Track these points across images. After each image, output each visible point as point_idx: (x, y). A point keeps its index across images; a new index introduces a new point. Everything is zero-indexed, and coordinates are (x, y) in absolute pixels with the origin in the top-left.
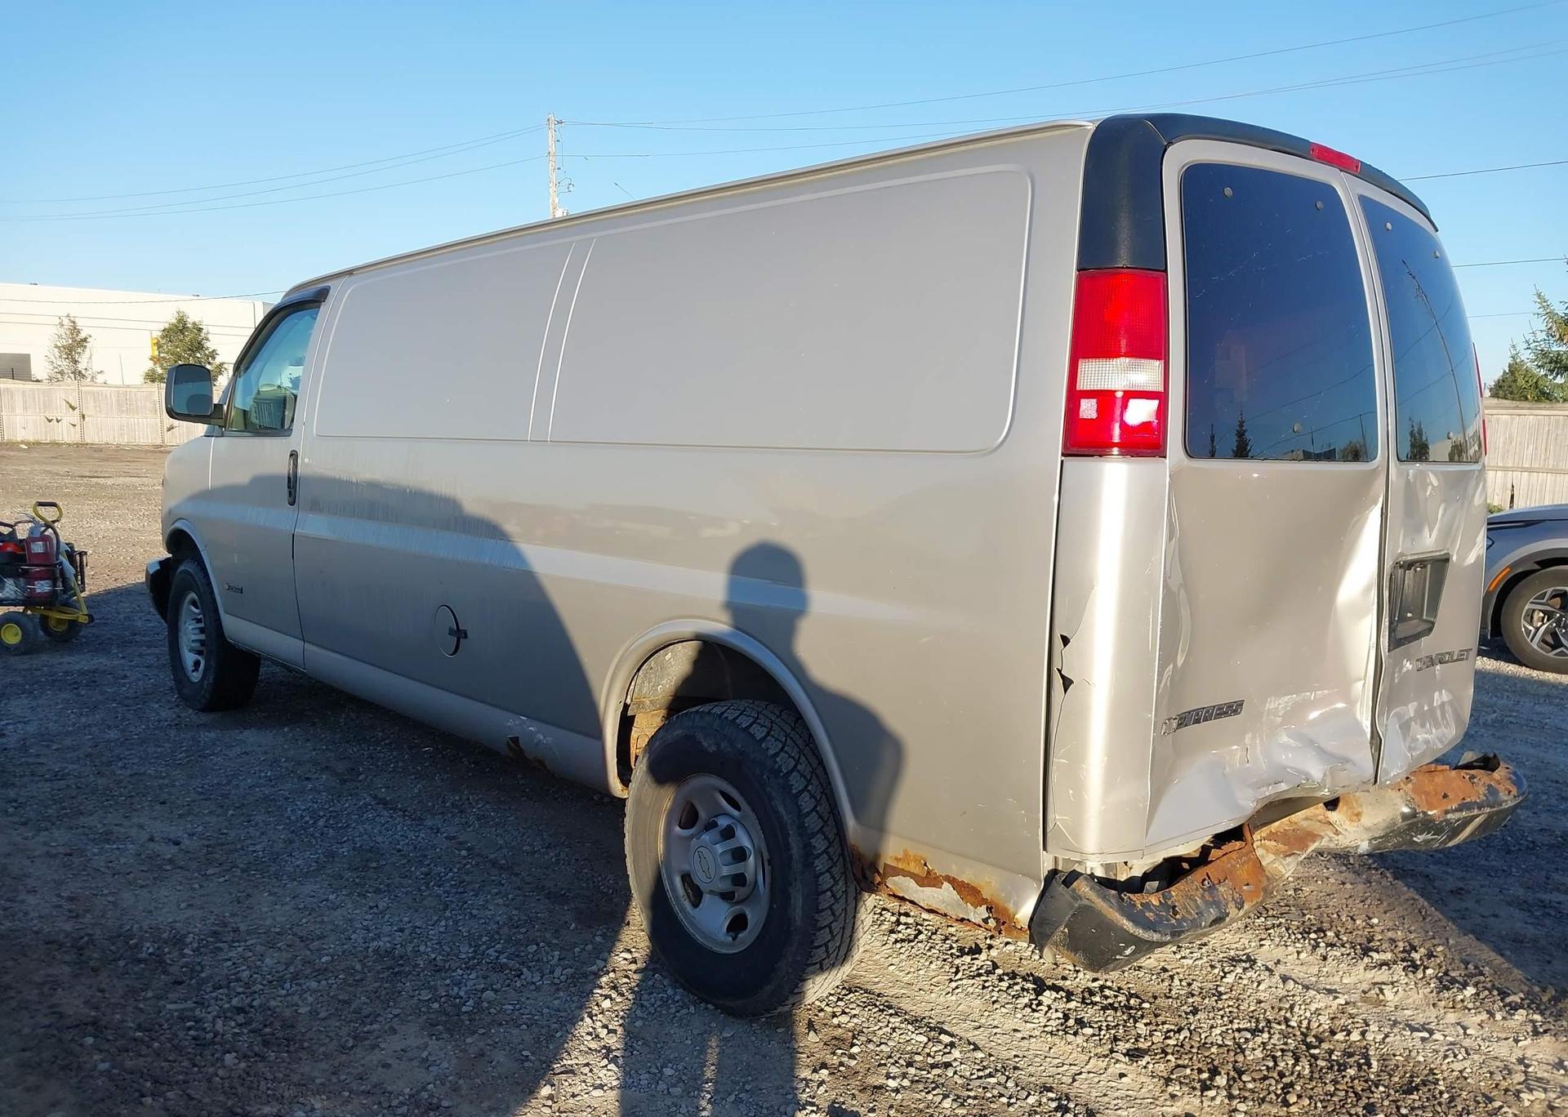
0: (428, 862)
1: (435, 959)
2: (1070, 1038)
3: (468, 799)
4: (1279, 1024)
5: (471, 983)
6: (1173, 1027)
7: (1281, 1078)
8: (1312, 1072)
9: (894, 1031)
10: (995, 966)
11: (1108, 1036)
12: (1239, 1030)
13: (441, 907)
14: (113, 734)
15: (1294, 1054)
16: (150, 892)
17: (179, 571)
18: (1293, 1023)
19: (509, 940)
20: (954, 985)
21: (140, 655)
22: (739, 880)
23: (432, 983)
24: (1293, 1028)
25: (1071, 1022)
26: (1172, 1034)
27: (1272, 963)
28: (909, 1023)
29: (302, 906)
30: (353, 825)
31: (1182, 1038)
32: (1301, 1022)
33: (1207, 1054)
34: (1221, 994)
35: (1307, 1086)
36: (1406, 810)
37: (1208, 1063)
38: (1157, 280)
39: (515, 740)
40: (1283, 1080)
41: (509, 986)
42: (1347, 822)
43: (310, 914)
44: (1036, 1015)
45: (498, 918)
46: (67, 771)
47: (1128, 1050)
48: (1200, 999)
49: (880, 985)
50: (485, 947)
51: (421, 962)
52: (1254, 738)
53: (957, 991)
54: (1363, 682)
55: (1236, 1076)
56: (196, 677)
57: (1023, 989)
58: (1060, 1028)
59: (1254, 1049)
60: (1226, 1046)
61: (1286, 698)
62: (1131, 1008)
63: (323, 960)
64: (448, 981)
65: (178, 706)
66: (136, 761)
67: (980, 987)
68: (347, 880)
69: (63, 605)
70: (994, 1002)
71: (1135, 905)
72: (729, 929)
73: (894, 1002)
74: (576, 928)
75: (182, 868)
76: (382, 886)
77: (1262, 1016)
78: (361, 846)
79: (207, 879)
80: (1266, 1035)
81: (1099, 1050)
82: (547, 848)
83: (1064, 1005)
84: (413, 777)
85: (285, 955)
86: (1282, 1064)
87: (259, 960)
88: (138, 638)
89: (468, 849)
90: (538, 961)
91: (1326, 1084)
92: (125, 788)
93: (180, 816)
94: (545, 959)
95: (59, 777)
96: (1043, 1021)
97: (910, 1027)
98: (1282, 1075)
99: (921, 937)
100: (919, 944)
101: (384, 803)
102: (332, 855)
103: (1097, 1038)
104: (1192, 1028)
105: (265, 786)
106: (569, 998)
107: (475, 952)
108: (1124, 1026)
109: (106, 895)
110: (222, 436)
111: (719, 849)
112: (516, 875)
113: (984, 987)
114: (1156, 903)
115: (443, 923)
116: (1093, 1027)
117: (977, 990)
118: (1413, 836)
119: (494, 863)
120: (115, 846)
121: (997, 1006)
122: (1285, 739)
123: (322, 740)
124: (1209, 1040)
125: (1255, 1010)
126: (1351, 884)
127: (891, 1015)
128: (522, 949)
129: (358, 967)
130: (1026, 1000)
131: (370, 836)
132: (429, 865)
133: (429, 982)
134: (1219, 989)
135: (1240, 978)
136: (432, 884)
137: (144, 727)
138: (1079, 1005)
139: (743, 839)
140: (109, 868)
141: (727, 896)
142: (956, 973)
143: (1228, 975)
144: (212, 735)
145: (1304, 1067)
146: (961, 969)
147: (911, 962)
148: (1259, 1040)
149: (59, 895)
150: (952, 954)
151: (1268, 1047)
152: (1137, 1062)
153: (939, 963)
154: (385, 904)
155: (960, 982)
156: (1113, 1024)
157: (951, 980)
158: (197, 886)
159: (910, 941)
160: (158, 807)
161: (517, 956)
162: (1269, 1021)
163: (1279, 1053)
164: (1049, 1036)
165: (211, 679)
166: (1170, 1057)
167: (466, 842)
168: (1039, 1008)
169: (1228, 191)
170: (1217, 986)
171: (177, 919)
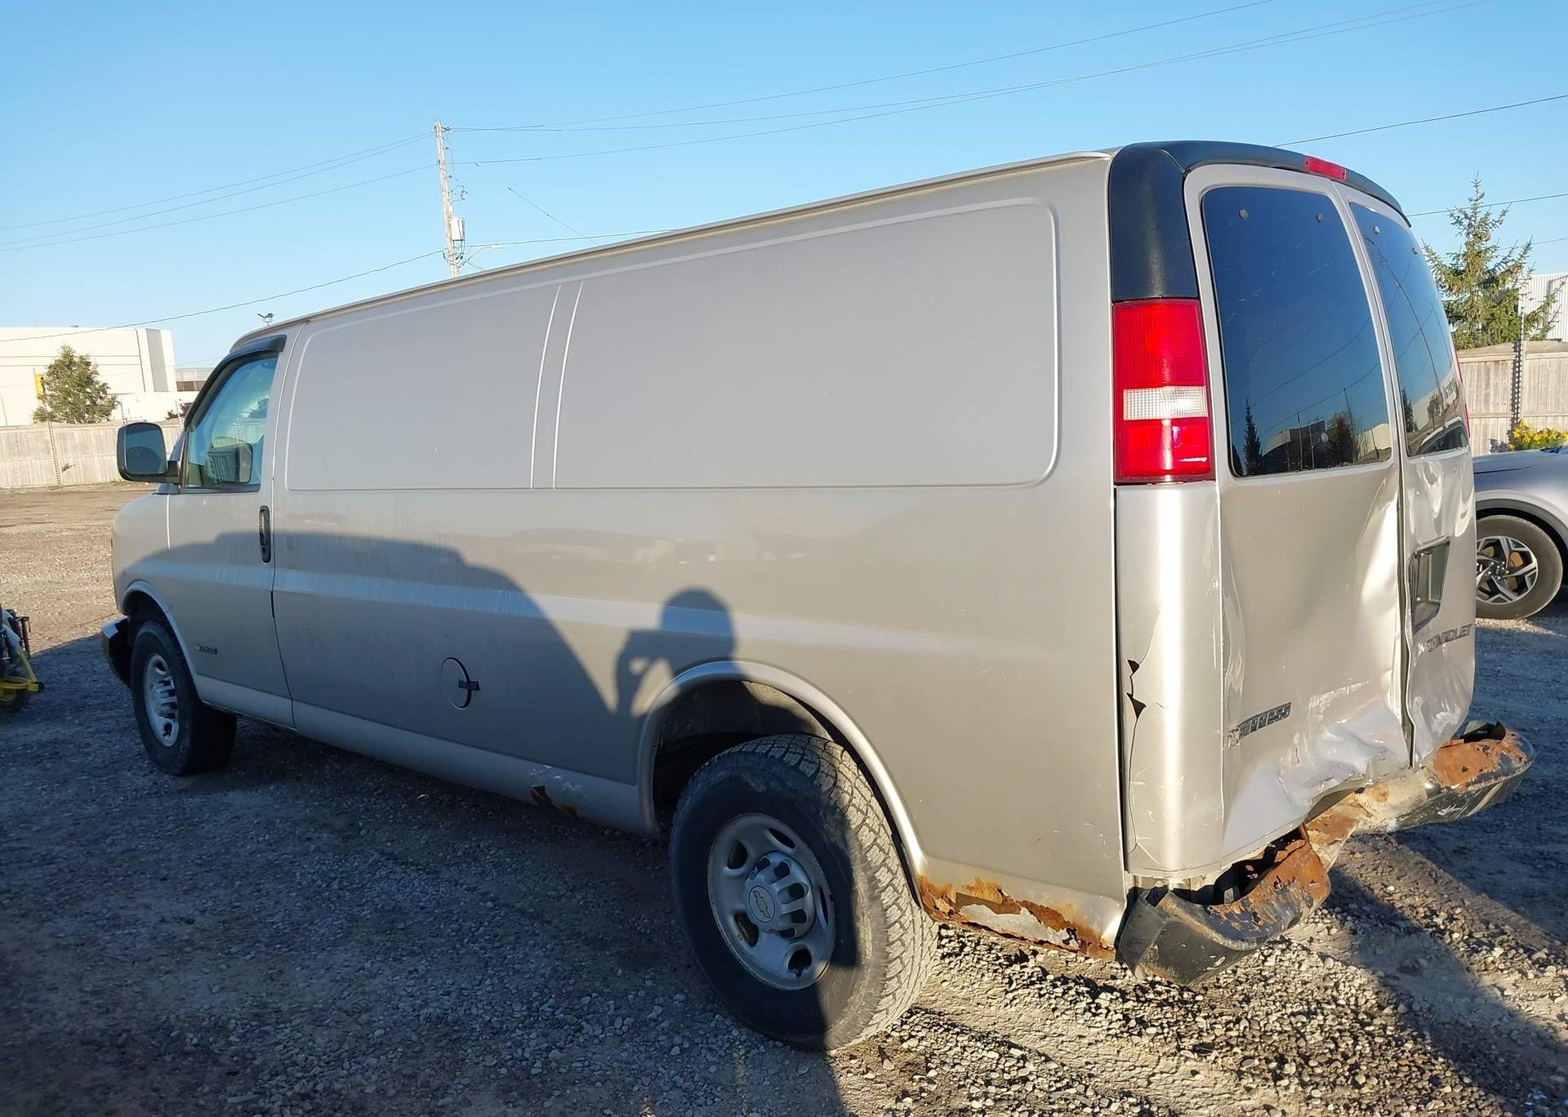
0: (455, 918)
1: (490, 1021)
2: (1136, 1039)
3: (479, 846)
4: (1328, 1003)
5: (533, 1043)
6: (1230, 1018)
7: (1346, 1060)
8: (1372, 1050)
9: (965, 1050)
10: (1045, 973)
11: (1171, 1033)
12: (1293, 1014)
13: (482, 965)
14: (91, 809)
15: (1352, 1033)
16: (176, 977)
17: (139, 634)
18: (1342, 1002)
19: (559, 994)
20: (1010, 996)
21: (98, 720)
22: (798, 916)
23: (494, 1047)
24: (1343, 1006)
25: (1133, 1023)
26: (1231, 1025)
27: (1306, 941)
28: (976, 1041)
29: (339, 978)
30: (369, 885)
31: (1242, 1028)
32: (1348, 999)
33: (1270, 1042)
34: (1266, 979)
35: (1371, 1065)
36: (1429, 786)
37: (1273, 1052)
38: (1191, 307)
39: (541, 789)
40: (1348, 1061)
41: (572, 1041)
42: (1375, 803)
43: (350, 986)
44: (1098, 1019)
45: (543, 971)
46: (54, 854)
47: (1194, 1046)
48: (1248, 986)
49: (938, 1003)
50: (537, 1003)
51: (478, 1026)
52: (1301, 738)
53: (1015, 1002)
54: (1391, 671)
55: (1302, 1062)
56: (169, 741)
57: (1078, 993)
58: (1123, 1030)
59: (1313, 1033)
60: (1286, 1032)
61: (1325, 696)
62: (1186, 1002)
63: (377, 1033)
64: (509, 1044)
65: (152, 772)
66: (124, 836)
67: (1037, 995)
68: (378, 945)
69: (11, 674)
70: (1054, 1010)
71: (1220, 917)
72: (792, 965)
73: (956, 1020)
74: (623, 974)
75: (202, 948)
76: (415, 948)
77: (1311, 997)
78: (382, 907)
79: (232, 958)
80: (1320, 1017)
81: (1166, 1049)
82: (572, 891)
83: (1121, 1006)
84: (416, 827)
85: (335, 1033)
86: (1343, 1045)
87: (310, 1041)
88: (89, 701)
89: (492, 900)
90: (594, 1012)
91: (1389, 1061)
92: (120, 866)
93: (186, 892)
94: (601, 1011)
95: (46, 862)
96: (1105, 1024)
97: (979, 1044)
98: (1345, 1057)
99: (967, 949)
100: (967, 958)
101: (391, 857)
102: (354, 919)
103: (1162, 1037)
104: (1249, 1017)
105: (266, 851)
106: (635, 1049)
107: (529, 1009)
108: (1184, 1022)
109: (130, 985)
110: (179, 493)
111: (776, 887)
112: (549, 923)
113: (1041, 996)
114: (1238, 912)
115: (488, 982)
116: (1154, 1026)
117: (1034, 999)
118: (1437, 811)
119: (522, 912)
120: (126, 931)
121: (1057, 1013)
122: (1327, 735)
123: (312, 796)
124: (1268, 1028)
125: (1303, 992)
126: (1360, 852)
127: (957, 1034)
128: (576, 1002)
129: (414, 1037)
130: (1083, 1005)
131: (389, 896)
132: (457, 920)
133: (490, 1046)
134: (1263, 974)
135: (1281, 960)
136: (466, 940)
137: (122, 798)
138: (1136, 1004)
139: (798, 875)
140: (126, 955)
141: (786, 934)
142: (1010, 983)
143: (1268, 959)
144: (197, 800)
145: (1364, 1046)
146: (1014, 978)
147: (964, 976)
148: (1315, 1023)
149: (81, 990)
150: (1000, 964)
151: (1326, 1029)
152: (1205, 1057)
153: (990, 974)
154: (423, 967)
155: (1016, 993)
156: (1173, 1021)
157: (1007, 992)
158: (223, 967)
159: (957, 955)
160: (158, 884)
161: (572, 1009)
162: (1318, 1002)
163: (1337, 1035)
164: (1115, 1039)
165: (187, 741)
166: (1236, 1049)
167: (487, 893)
168: (1099, 1011)
169: (1244, 213)
170: (1261, 970)
171: (213, 1005)
